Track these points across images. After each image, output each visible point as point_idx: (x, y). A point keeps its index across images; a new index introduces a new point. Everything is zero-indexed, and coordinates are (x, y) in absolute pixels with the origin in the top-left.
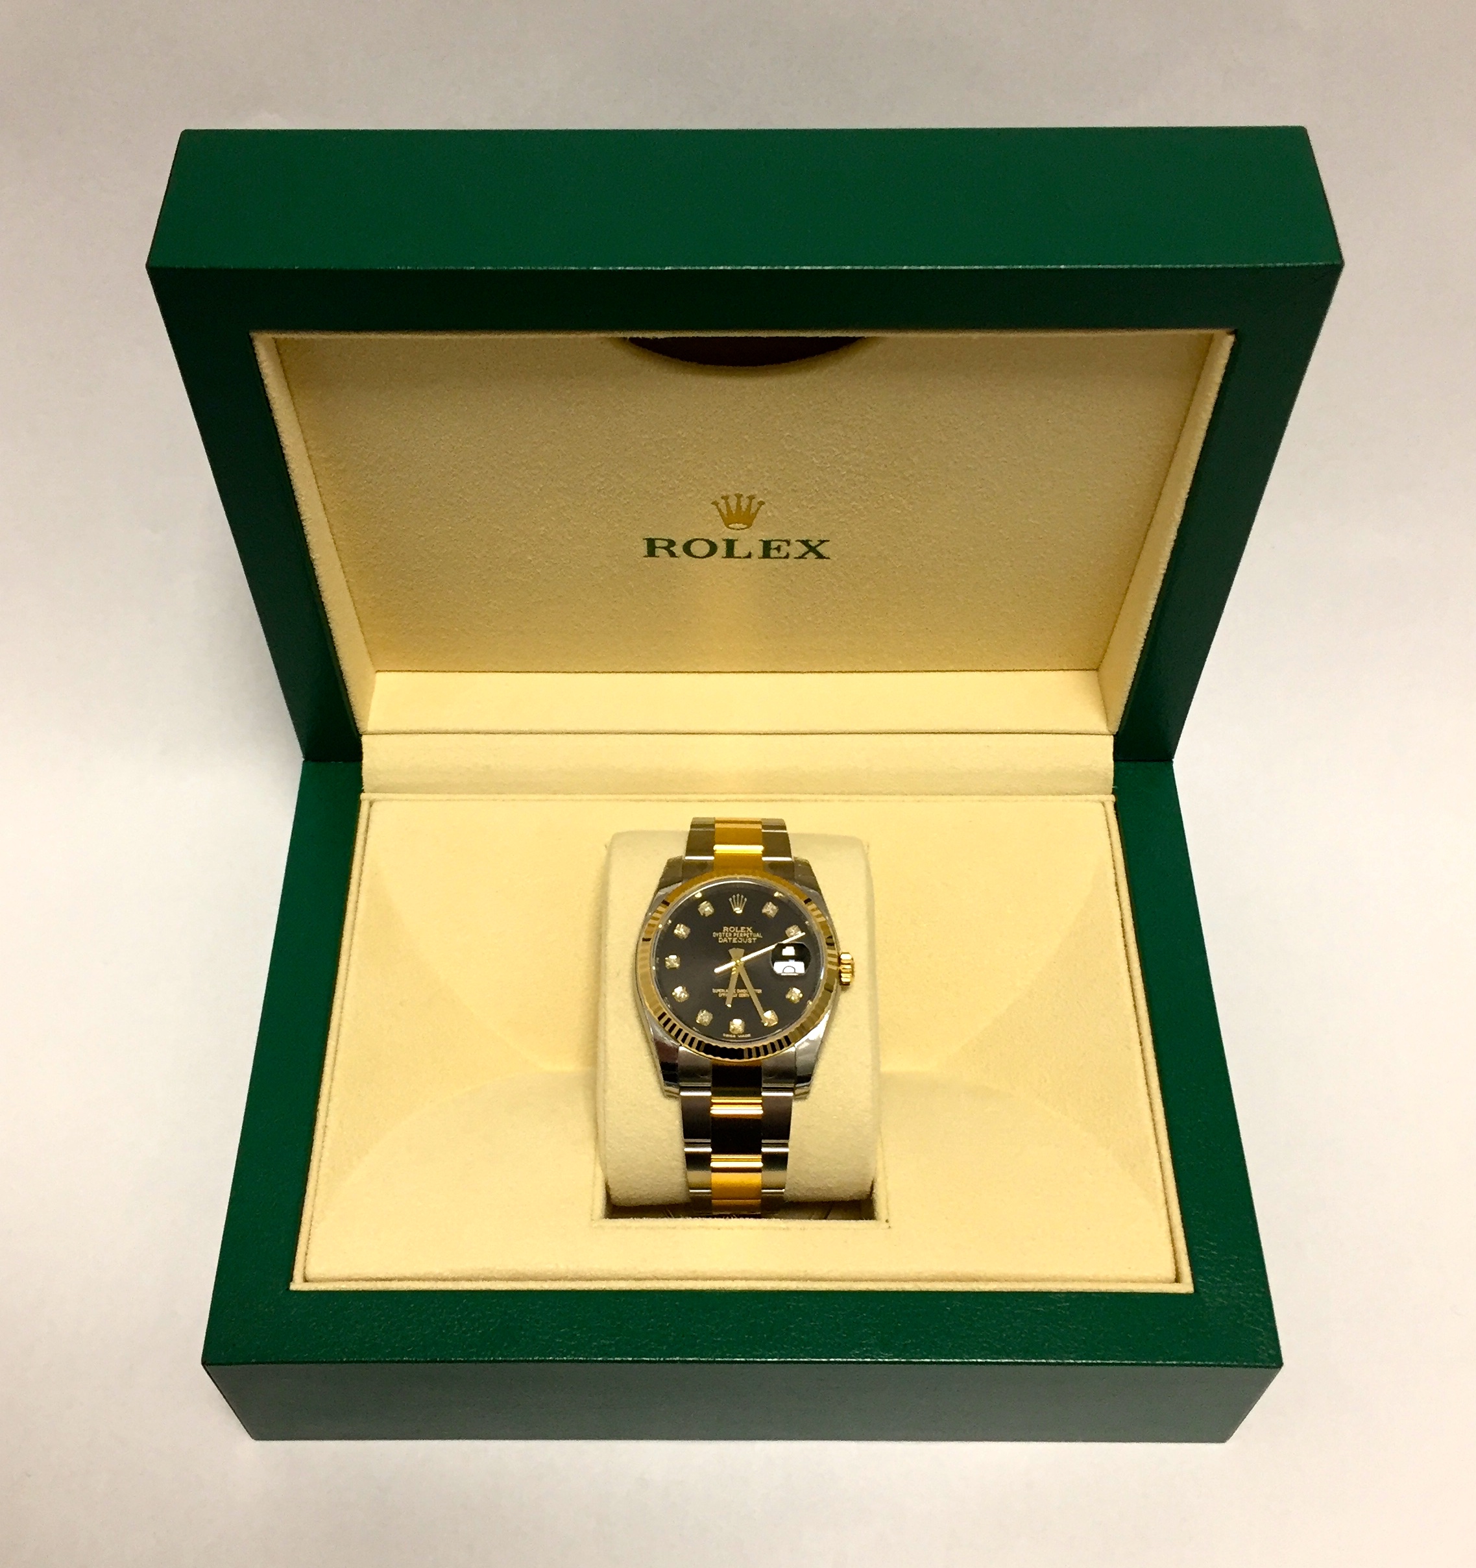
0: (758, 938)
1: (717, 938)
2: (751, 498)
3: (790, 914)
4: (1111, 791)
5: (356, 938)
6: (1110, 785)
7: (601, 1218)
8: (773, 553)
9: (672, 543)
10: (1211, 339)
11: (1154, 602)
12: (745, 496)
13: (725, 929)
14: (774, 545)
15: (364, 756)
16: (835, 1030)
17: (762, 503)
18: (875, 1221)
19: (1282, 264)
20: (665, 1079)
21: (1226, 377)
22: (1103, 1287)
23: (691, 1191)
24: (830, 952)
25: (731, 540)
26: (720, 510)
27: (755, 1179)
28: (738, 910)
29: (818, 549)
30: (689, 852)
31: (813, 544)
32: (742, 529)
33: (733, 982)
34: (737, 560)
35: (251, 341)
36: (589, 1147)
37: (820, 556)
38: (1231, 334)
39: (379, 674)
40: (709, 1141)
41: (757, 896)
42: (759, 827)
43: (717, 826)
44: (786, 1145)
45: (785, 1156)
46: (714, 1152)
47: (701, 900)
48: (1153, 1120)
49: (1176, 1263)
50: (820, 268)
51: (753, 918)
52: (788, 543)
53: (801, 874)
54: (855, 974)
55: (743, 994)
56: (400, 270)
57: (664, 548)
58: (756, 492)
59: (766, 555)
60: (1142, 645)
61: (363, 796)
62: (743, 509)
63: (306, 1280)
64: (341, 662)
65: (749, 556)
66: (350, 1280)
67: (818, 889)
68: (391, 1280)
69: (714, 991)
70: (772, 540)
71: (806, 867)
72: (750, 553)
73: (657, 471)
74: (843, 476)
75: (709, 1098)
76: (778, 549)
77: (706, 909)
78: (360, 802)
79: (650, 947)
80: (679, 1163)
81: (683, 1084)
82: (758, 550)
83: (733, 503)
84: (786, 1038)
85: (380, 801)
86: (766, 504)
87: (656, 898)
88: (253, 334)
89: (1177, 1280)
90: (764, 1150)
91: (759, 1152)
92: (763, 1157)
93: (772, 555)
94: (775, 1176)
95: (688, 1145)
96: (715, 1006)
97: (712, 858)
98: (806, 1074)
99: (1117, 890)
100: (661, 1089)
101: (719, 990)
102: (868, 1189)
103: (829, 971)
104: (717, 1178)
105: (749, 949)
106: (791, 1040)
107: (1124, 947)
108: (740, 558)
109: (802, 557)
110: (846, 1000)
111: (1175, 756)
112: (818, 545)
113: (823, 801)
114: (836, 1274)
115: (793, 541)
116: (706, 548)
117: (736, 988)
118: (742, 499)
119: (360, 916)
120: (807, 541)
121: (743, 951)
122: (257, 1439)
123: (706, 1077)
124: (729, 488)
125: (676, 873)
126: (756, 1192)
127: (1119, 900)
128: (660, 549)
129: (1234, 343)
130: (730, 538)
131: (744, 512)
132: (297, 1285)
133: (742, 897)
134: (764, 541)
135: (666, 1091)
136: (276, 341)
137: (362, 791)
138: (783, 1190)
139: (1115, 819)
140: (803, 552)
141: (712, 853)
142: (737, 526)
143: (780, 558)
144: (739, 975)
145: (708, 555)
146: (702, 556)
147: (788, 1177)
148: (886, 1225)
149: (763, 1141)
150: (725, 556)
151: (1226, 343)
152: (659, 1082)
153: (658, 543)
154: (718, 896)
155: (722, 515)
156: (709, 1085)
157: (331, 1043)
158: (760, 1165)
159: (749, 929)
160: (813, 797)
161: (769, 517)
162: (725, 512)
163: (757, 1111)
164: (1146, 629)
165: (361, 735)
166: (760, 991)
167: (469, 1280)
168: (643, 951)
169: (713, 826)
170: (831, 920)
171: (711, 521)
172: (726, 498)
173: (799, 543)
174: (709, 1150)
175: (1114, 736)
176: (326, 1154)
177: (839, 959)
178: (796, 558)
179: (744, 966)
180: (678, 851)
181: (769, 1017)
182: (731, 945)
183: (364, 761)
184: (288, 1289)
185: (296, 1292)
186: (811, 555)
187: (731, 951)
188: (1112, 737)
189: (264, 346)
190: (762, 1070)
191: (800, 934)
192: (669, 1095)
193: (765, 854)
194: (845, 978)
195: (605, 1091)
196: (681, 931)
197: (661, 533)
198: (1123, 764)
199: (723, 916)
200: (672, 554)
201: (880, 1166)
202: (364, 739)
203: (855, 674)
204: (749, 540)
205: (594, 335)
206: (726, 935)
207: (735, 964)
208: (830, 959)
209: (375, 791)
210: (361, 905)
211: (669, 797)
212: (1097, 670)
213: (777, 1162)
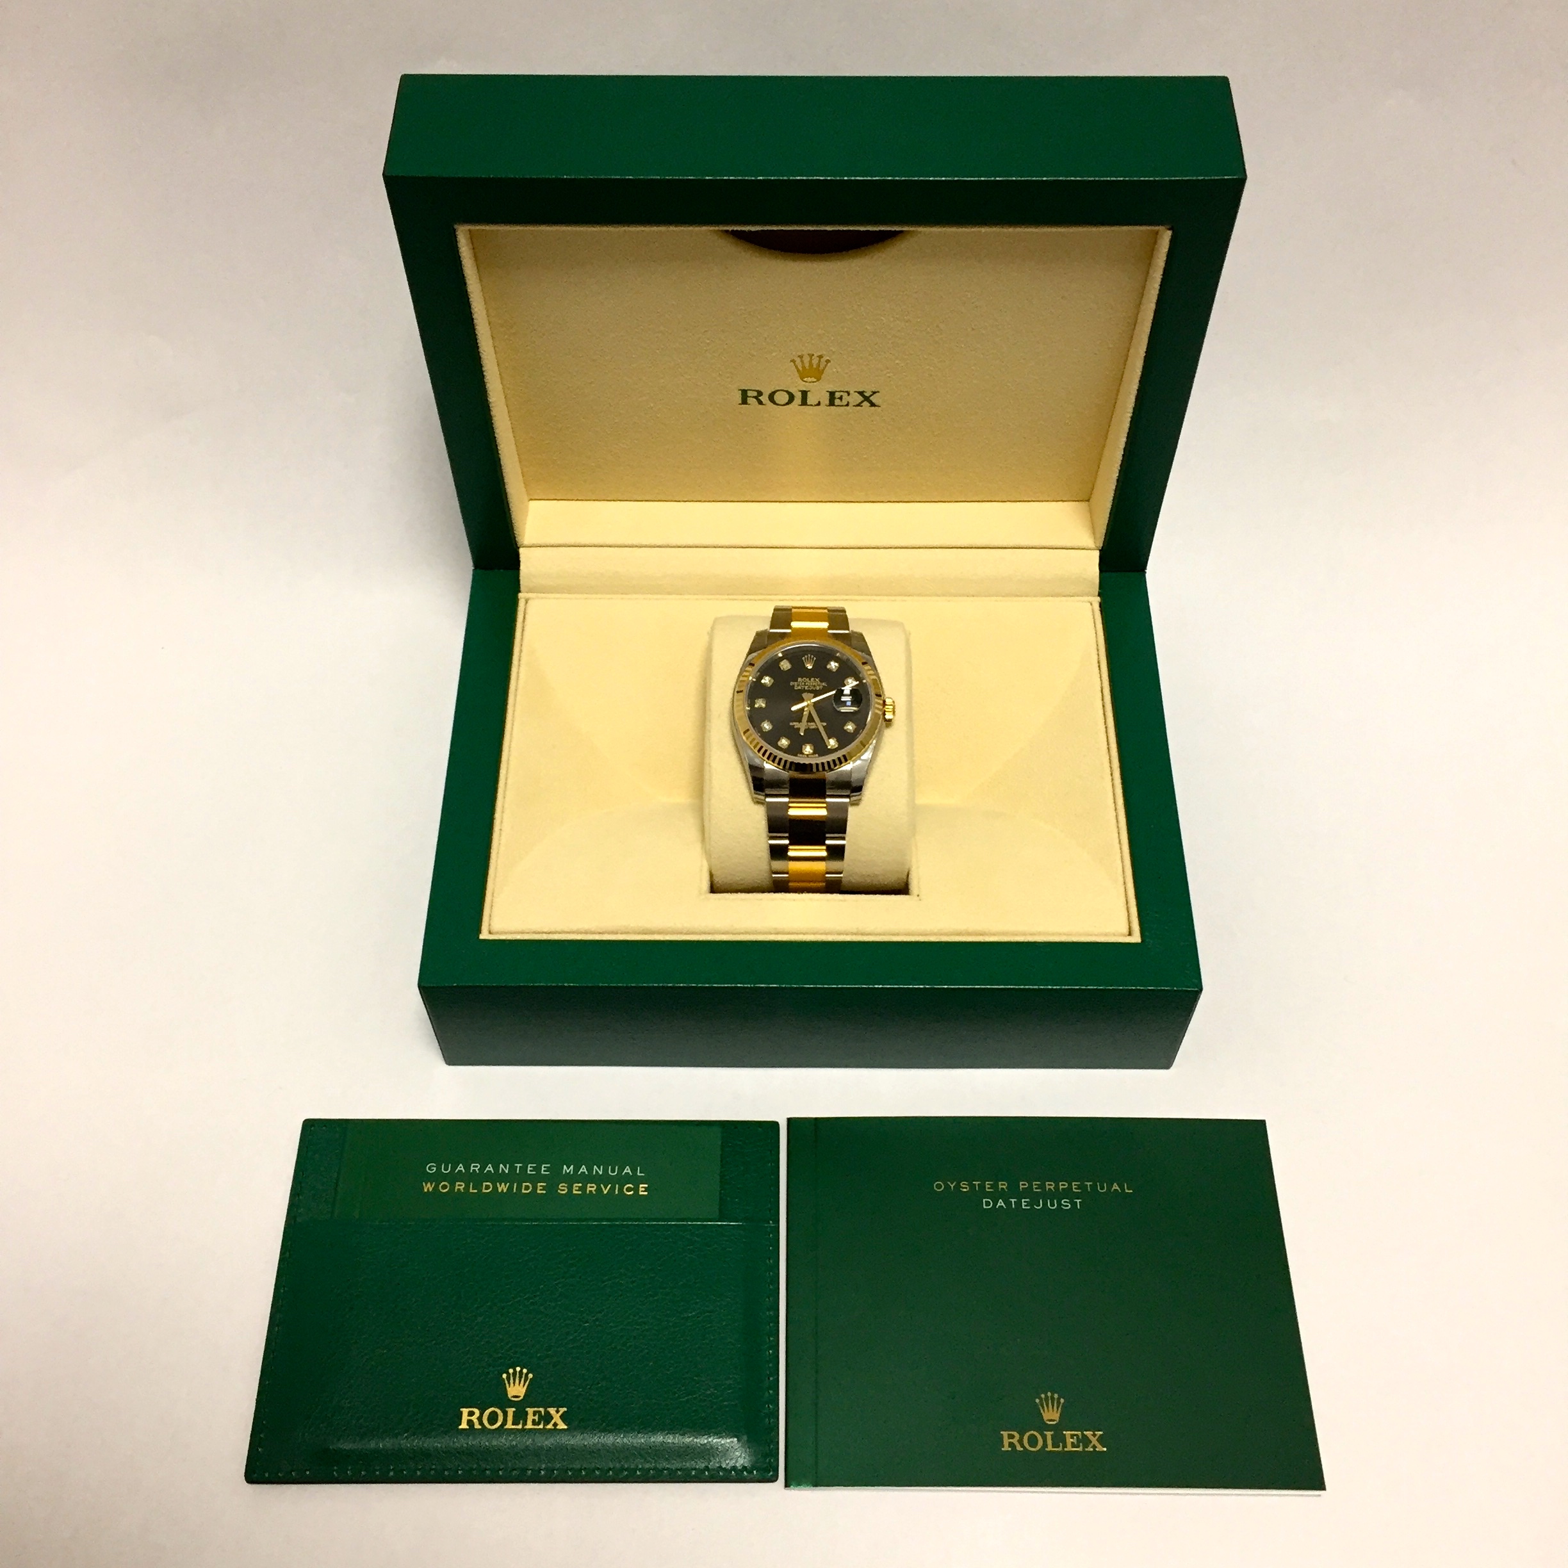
0: (824, 686)
1: (793, 686)
2: (820, 357)
3: (848, 669)
4: (1097, 594)
5: (518, 697)
6: (1096, 589)
7: (706, 893)
8: (837, 402)
9: (760, 393)
10: (1157, 233)
11: (1125, 439)
12: (816, 355)
13: (799, 679)
14: (837, 395)
15: (521, 564)
16: (882, 755)
17: (828, 361)
18: (907, 896)
19: (1202, 178)
20: (754, 789)
21: (1167, 262)
22: (1075, 939)
23: (774, 876)
24: (876, 700)
25: (804, 391)
26: (796, 367)
27: (821, 866)
28: (810, 667)
29: (871, 398)
30: (772, 627)
31: (867, 394)
32: (814, 382)
33: (805, 719)
34: (809, 407)
35: (455, 230)
36: (697, 848)
37: (873, 405)
38: (1169, 229)
39: (532, 503)
40: (787, 835)
41: (823, 655)
42: (826, 611)
43: (794, 610)
44: (844, 839)
45: (842, 847)
46: (791, 844)
47: (781, 659)
48: (1118, 827)
49: (1129, 923)
50: (869, 178)
51: (820, 671)
52: (849, 394)
53: (858, 642)
54: (896, 713)
55: (812, 726)
56: (566, 178)
57: (754, 397)
58: (825, 353)
59: (832, 403)
60: (1117, 475)
61: (520, 595)
62: (815, 366)
63: (490, 933)
64: (506, 487)
65: (819, 404)
66: (523, 933)
67: (869, 654)
69: (791, 724)
70: (836, 391)
71: (861, 637)
72: (819, 402)
73: (750, 335)
74: (890, 339)
75: (786, 804)
76: (841, 398)
77: (785, 665)
78: (518, 600)
79: (743, 696)
80: (765, 853)
81: (768, 791)
82: (825, 400)
83: (806, 360)
84: (844, 756)
85: (533, 599)
86: (832, 361)
87: (747, 660)
88: (456, 226)
89: (1130, 934)
90: (828, 842)
91: (823, 844)
92: (827, 847)
93: (836, 404)
94: (835, 865)
95: (772, 838)
96: (792, 734)
97: (789, 631)
98: (859, 785)
99: (1099, 666)
100: (753, 799)
101: (794, 723)
102: (905, 877)
103: (875, 715)
104: (793, 866)
105: (817, 693)
106: (848, 758)
107: (1102, 707)
108: (812, 405)
109: (859, 405)
110: (888, 734)
111: (1148, 567)
112: (871, 396)
113: (875, 600)
114: (879, 930)
115: (851, 392)
116: (786, 398)
117: (807, 722)
118: (813, 357)
119: (521, 682)
120: (864, 392)
121: (813, 695)
122: (449, 1064)
123: (785, 786)
124: (803, 348)
125: (761, 642)
126: (821, 877)
127: (1100, 673)
128: (751, 398)
129: (1172, 236)
130: (804, 389)
131: (815, 369)
132: (484, 935)
133: (812, 656)
134: (830, 392)
135: (756, 798)
136: (470, 231)
137: (520, 592)
138: (842, 875)
139: (1100, 615)
140: (860, 401)
141: (789, 627)
142: (810, 379)
143: (842, 406)
144: (810, 713)
145: (787, 404)
146: (783, 404)
147: (845, 866)
148: (918, 898)
149: (827, 835)
150: (800, 404)
151: (1166, 236)
152: (751, 793)
153: (750, 394)
154: (795, 656)
155: (798, 370)
156: (787, 793)
157: (503, 772)
158: (824, 854)
159: (817, 680)
160: (869, 597)
161: (834, 372)
162: (801, 369)
163: (823, 812)
164: (1120, 463)
165: (519, 548)
166: (825, 724)
167: (609, 933)
168: (738, 700)
169: (791, 610)
170: (879, 678)
171: (789, 376)
172: (801, 357)
173: (857, 394)
174: (787, 842)
175: (1100, 551)
176: (502, 848)
177: (884, 701)
178: (854, 406)
179: (814, 706)
180: (765, 626)
181: (832, 743)
182: (804, 691)
183: (522, 567)
184: (478, 938)
185: (484, 940)
186: (866, 404)
187: (804, 695)
188: (1098, 551)
189: (463, 234)
190: (827, 782)
191: (855, 683)
192: (758, 802)
193: (829, 628)
194: (888, 716)
195: (710, 800)
196: (766, 680)
197: (752, 385)
198: (1108, 574)
199: (798, 670)
200: (760, 403)
201: (914, 860)
202: (521, 550)
203: (901, 503)
204: (819, 392)
205: (704, 228)
206: (800, 683)
207: (806, 705)
208: (877, 706)
209: (530, 591)
210: (522, 675)
211: (756, 597)
212: (1088, 501)
213: (837, 853)
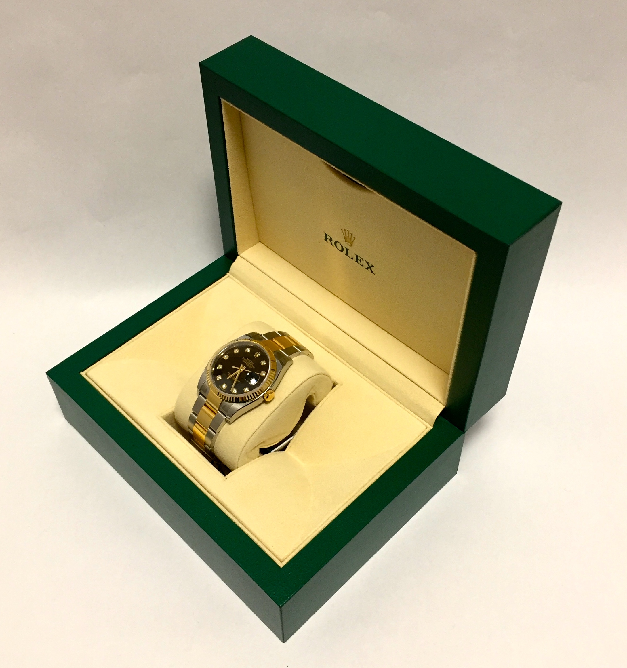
1: (243, 360)
2: (352, 234)
4: (433, 425)
6: (433, 422)
7: (162, 417)
9: (330, 238)
12: (350, 232)
13: (247, 359)
14: (359, 258)
17: (354, 238)
23: (188, 428)
25: (347, 248)
26: (343, 234)
27: (202, 437)
28: (255, 357)
32: (350, 246)
33: (234, 374)
34: (348, 257)
35: (221, 100)
37: (372, 272)
39: (260, 242)
41: (263, 356)
42: (295, 344)
43: (284, 336)
44: (215, 432)
46: (197, 420)
49: (287, 557)
51: (257, 361)
52: (363, 260)
55: (233, 378)
59: (357, 261)
61: (228, 273)
62: (350, 238)
63: (86, 374)
66: (94, 382)
68: (101, 389)
72: (352, 258)
75: (204, 402)
76: (360, 261)
77: (248, 350)
78: (226, 275)
81: (202, 393)
82: (355, 258)
83: (347, 233)
87: (239, 338)
89: (281, 562)
90: (209, 429)
92: (208, 431)
97: (268, 340)
98: (231, 414)
100: (197, 391)
101: (229, 373)
104: (195, 429)
105: (247, 368)
112: (371, 267)
116: (340, 247)
120: (369, 264)
121: (245, 367)
125: (255, 336)
132: (83, 374)
133: (260, 354)
134: (356, 255)
138: (211, 450)
141: (270, 339)
143: (359, 264)
144: (237, 373)
145: (340, 251)
148: (225, 480)
150: (346, 254)
152: (197, 389)
153: (328, 237)
154: (255, 349)
158: (206, 433)
159: (254, 363)
162: (345, 236)
163: (213, 416)
165: (238, 255)
172: (345, 230)
173: (366, 262)
174: (196, 417)
178: (365, 268)
182: (244, 364)
183: (234, 263)
184: (80, 372)
185: (81, 376)
187: (242, 365)
188: (444, 406)
191: (264, 375)
192: (198, 394)
193: (283, 350)
196: (236, 351)
197: (328, 233)
199: (250, 355)
200: (332, 244)
202: (238, 257)
204: (352, 252)
206: (245, 360)
207: (240, 369)
209: (232, 274)
213: (210, 436)
